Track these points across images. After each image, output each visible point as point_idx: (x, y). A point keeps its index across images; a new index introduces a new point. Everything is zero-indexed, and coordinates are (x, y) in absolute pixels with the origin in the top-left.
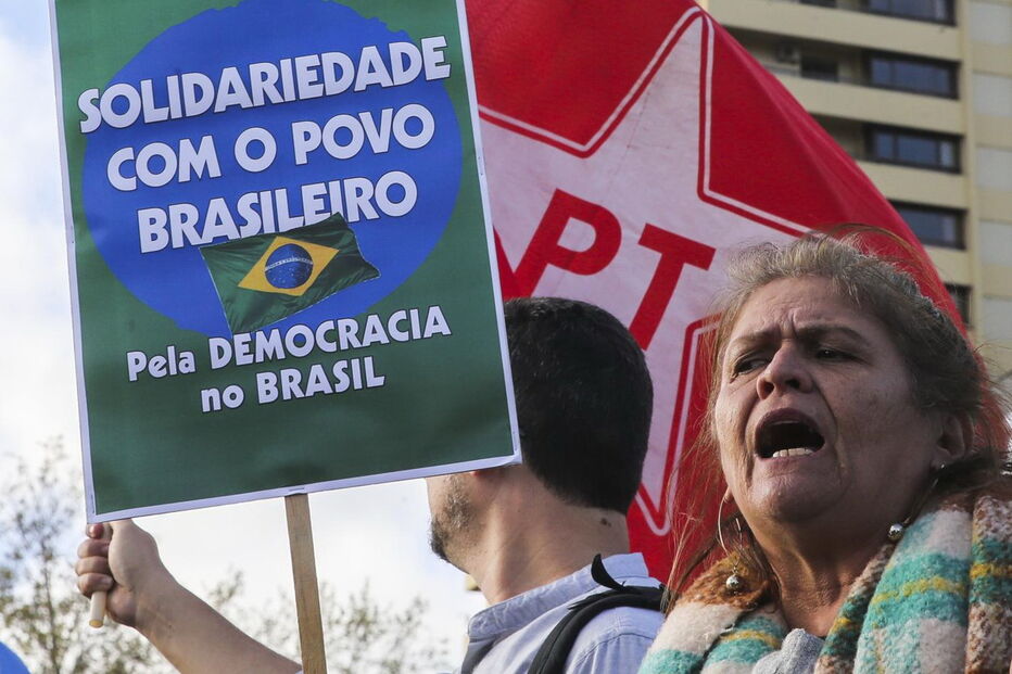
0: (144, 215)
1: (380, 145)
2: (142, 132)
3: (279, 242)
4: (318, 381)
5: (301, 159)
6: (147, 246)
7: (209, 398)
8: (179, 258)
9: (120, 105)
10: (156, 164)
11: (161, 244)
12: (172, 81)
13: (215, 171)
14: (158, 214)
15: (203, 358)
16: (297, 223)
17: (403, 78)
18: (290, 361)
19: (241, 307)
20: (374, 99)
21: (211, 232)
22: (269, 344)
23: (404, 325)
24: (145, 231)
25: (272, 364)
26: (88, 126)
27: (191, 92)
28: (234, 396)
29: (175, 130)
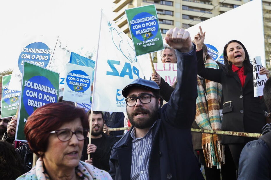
0: (136, 31)
1: (152, 25)
2: (135, 24)
3: (146, 33)
4: (151, 45)
5: (147, 26)
6: (137, 34)
7: (143, 46)
8: (139, 35)
9: (133, 22)
10: (136, 27)
11: (138, 34)
12: (137, 20)
13: (141, 28)
14: (137, 31)
15: (143, 43)
16: (147, 32)
17: (153, 19)
18: (149, 43)
19: (145, 39)
20: (151, 21)
21: (141, 33)
22: (147, 42)
23: (156, 39)
24: (137, 33)
25: (147, 43)
26: (131, 24)
27: (138, 21)
28: (145, 46)
29: (138, 24)
